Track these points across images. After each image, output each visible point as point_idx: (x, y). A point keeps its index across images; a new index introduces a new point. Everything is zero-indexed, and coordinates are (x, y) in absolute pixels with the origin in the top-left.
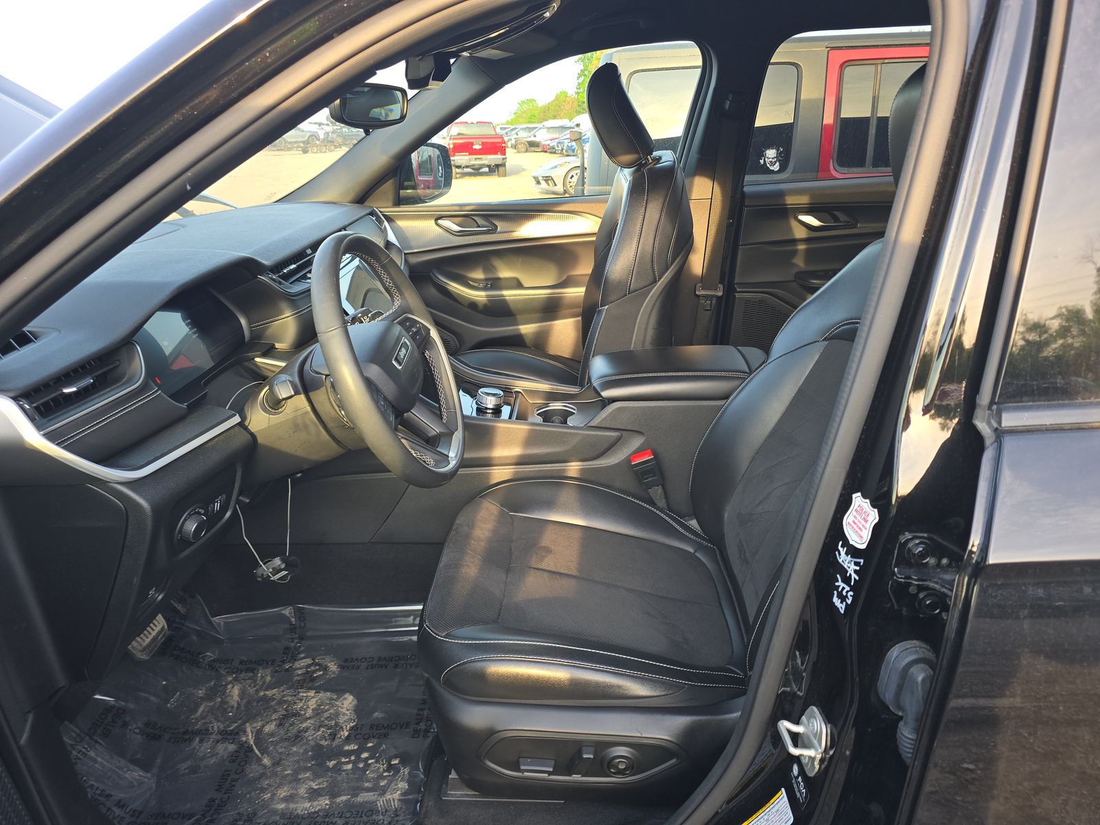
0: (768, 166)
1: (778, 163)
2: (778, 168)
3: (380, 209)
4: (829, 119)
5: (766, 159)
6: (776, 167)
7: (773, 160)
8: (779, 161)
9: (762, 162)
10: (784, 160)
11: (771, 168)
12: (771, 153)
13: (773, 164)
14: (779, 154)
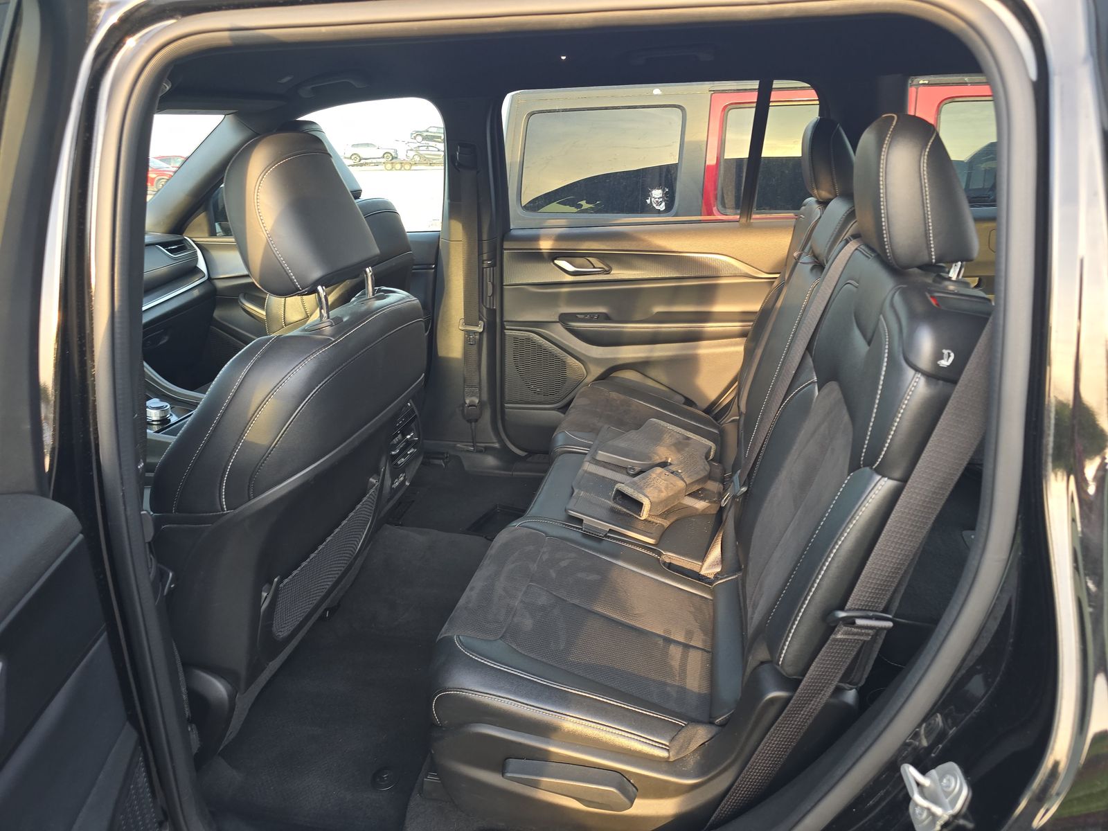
0: (655, 205)
1: (663, 204)
2: (664, 208)
3: (194, 239)
4: (711, 160)
5: (653, 199)
6: (662, 207)
7: (660, 200)
8: (665, 201)
9: (648, 201)
10: (670, 199)
11: (657, 208)
12: (657, 193)
13: (659, 204)
14: (665, 194)
